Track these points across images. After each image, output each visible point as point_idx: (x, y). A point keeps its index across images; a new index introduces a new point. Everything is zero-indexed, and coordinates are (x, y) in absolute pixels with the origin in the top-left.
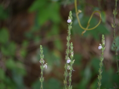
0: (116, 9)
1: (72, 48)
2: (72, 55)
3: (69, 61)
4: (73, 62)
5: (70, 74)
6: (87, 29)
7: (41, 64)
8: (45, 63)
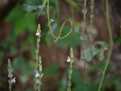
0: (84, 22)
1: (40, 62)
2: (41, 69)
3: (37, 75)
4: (42, 76)
5: (39, 88)
6: (59, 38)
7: (9, 79)
8: (13, 78)
